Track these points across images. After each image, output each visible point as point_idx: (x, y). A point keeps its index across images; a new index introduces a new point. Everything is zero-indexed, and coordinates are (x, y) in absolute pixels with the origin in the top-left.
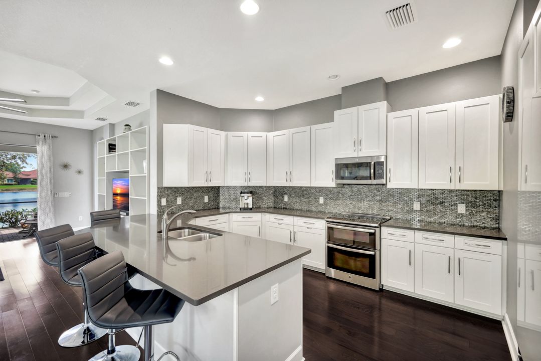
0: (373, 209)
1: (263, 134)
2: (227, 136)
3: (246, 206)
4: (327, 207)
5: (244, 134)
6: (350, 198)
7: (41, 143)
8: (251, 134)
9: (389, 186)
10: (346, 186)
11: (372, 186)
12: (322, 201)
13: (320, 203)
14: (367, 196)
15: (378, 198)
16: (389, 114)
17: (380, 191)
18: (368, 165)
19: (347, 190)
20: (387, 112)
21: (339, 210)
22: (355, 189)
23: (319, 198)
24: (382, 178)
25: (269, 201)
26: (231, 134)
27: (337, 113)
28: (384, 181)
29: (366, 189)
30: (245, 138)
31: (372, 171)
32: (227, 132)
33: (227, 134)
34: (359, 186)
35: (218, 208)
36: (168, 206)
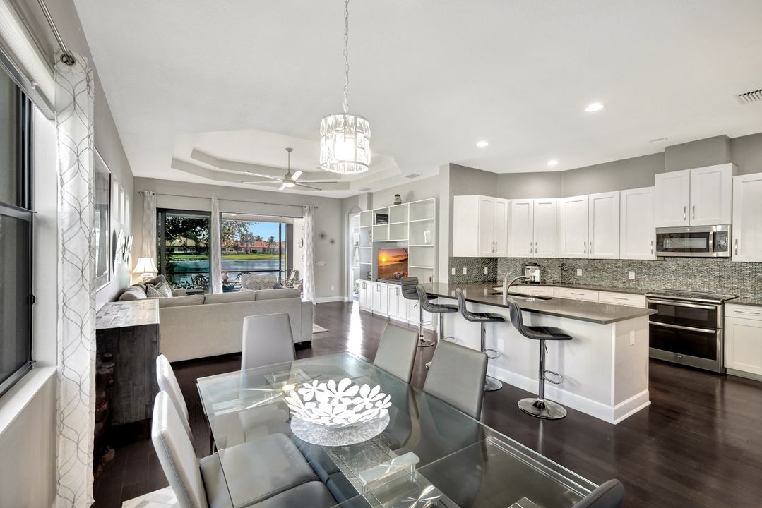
0: (709, 287)
1: (553, 200)
2: (510, 204)
3: (533, 280)
4: (641, 283)
5: (530, 201)
6: (674, 273)
7: (307, 214)
8: (537, 201)
9: (735, 259)
10: (668, 259)
11: (707, 260)
12: (632, 275)
13: (630, 278)
14: (700, 271)
15: (717, 273)
16: (736, 178)
17: (718, 265)
18: (705, 235)
19: (670, 263)
20: (734, 175)
21: (658, 287)
22: (682, 262)
23: (627, 273)
24: (724, 249)
25: (555, 275)
26: (515, 201)
27: (658, 177)
28: (727, 254)
29: (698, 263)
30: (531, 204)
31: (711, 242)
32: (510, 200)
33: (511, 202)
34: (688, 259)
35: (496, 281)
36: (457, 276)
